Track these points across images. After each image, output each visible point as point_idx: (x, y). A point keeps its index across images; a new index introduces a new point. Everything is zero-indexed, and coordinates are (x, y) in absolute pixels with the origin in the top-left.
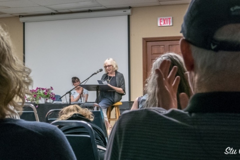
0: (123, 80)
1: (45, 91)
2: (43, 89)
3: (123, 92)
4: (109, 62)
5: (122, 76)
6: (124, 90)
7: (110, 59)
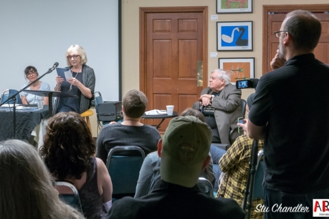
7: (77, 46)
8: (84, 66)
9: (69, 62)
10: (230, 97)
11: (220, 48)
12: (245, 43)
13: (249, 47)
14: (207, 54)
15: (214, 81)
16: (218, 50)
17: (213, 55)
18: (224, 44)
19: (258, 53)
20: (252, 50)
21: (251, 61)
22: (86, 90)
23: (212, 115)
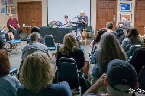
0: (88, 19)
1: (56, 22)
2: (55, 22)
3: (87, 24)
4: (82, 12)
5: (87, 18)
6: (88, 23)
7: (83, 11)
8: (85, 16)
9: (81, 15)
10: (127, 25)
11: (121, 11)
12: (129, 9)
13: (130, 11)
14: (116, 13)
15: (122, 21)
16: (120, 12)
17: (118, 13)
18: (122, 10)
19: (133, 13)
20: (131, 12)
21: (131, 15)
22: (86, 23)
23: (122, 30)
